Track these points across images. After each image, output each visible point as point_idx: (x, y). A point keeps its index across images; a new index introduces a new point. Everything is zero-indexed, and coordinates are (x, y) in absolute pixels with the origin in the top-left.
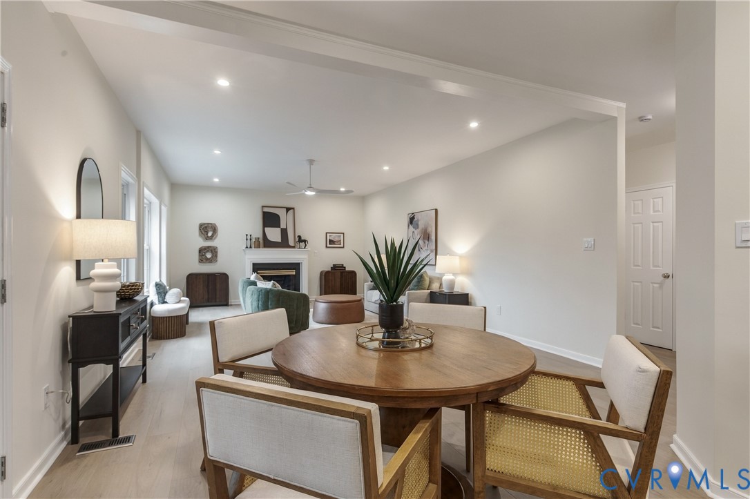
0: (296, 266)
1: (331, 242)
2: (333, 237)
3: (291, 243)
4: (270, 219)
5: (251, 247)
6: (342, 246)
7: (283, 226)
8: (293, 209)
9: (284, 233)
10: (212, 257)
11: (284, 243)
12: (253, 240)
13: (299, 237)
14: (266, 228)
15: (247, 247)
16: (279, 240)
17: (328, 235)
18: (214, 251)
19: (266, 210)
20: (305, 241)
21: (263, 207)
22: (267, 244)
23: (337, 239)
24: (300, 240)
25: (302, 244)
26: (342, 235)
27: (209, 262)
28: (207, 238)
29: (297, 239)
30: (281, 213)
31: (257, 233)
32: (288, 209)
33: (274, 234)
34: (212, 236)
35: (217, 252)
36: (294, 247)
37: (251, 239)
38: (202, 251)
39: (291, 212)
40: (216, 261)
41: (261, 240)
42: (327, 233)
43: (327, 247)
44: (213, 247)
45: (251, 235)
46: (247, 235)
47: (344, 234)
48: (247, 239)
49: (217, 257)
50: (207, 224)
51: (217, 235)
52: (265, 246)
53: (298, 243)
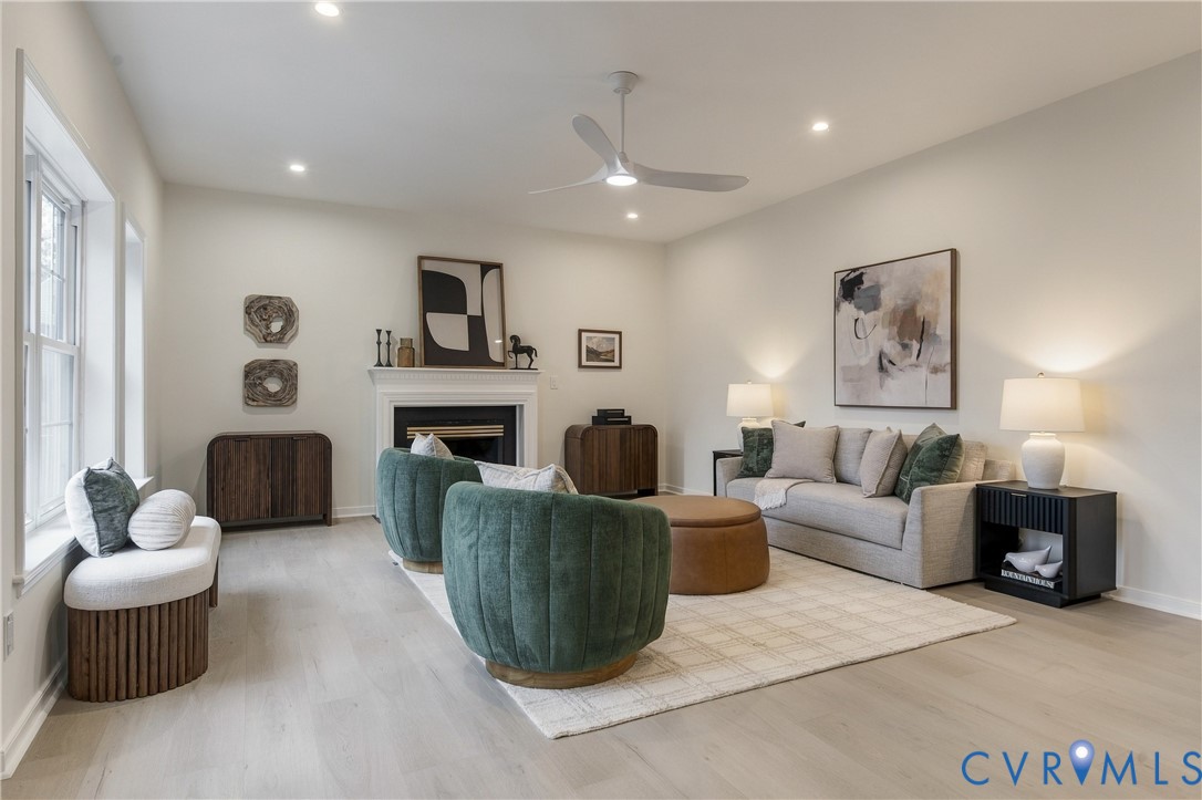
0: (507, 416)
1: (592, 354)
2: (597, 343)
3: (496, 354)
4: (439, 291)
5: (389, 365)
6: (616, 363)
7: (473, 310)
8: (499, 266)
9: (477, 327)
10: (283, 390)
11: (476, 355)
12: (396, 345)
13: (515, 339)
14: (429, 316)
15: (379, 364)
16: (465, 346)
17: (584, 335)
18: (287, 373)
19: (429, 266)
20: (529, 351)
21: (421, 258)
22: (435, 356)
23: (604, 348)
24: (520, 348)
25: (524, 359)
26: (617, 337)
27: (276, 406)
28: (267, 339)
29: (510, 345)
30: (469, 277)
31: (407, 328)
32: (486, 268)
33: (451, 332)
34: (283, 331)
35: (295, 377)
36: (502, 365)
37: (389, 344)
38: (254, 374)
39: (492, 275)
40: (295, 402)
41: (418, 347)
42: (580, 331)
43: (580, 366)
44: (286, 362)
45: (389, 333)
46: (379, 331)
47: (620, 333)
48: (379, 343)
49: (296, 389)
50: (270, 298)
51: (297, 330)
52: (427, 362)
53: (513, 354)
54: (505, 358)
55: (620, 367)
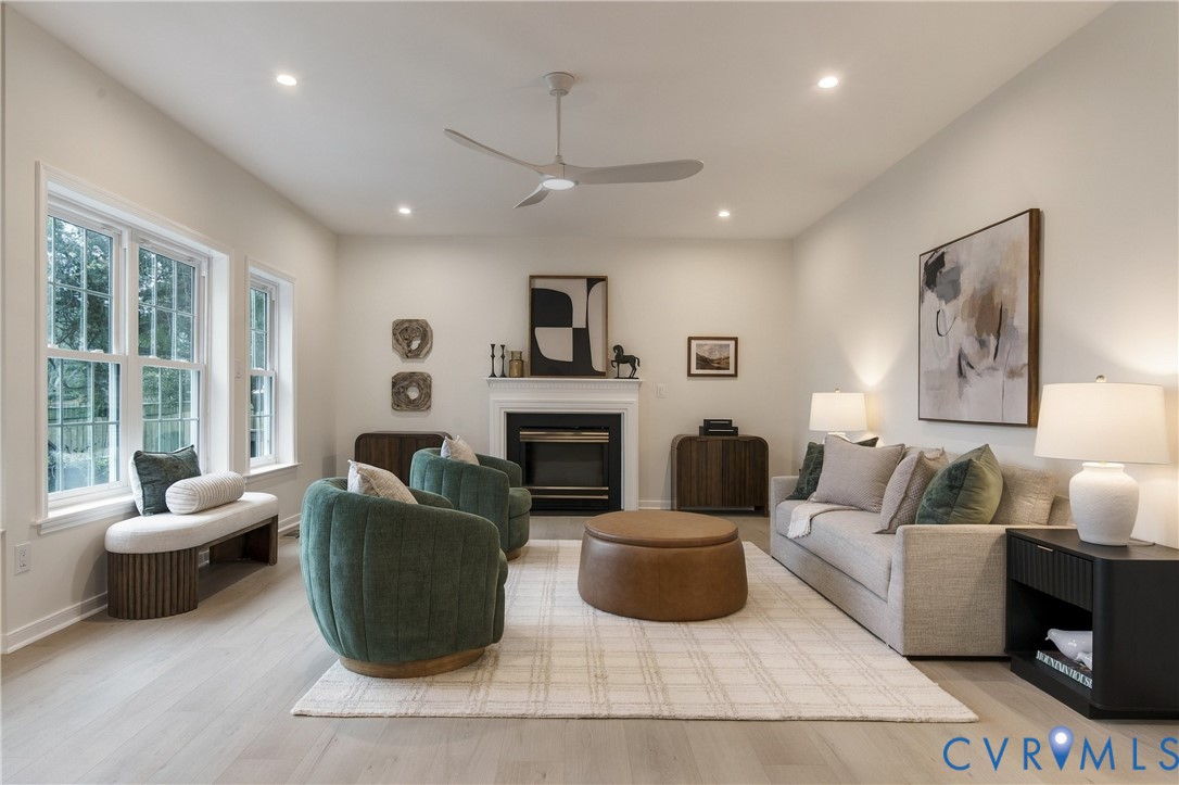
0: (612, 422)
1: (704, 362)
2: (706, 348)
3: (598, 363)
4: (548, 307)
5: (503, 376)
6: (731, 371)
7: (578, 322)
8: (603, 279)
9: (581, 339)
10: (420, 397)
11: (580, 366)
12: (507, 359)
13: (618, 348)
14: (538, 331)
15: (493, 375)
16: (568, 356)
17: (694, 343)
18: (424, 382)
19: (540, 284)
20: (632, 361)
21: (532, 277)
22: (539, 366)
23: (716, 356)
24: (623, 358)
25: (626, 369)
26: (732, 343)
27: (414, 410)
28: (410, 354)
29: (612, 356)
30: (576, 292)
31: (518, 341)
32: (592, 282)
33: (557, 344)
34: (420, 347)
35: (430, 386)
36: (602, 375)
37: (503, 357)
38: (400, 384)
39: (598, 288)
40: (429, 407)
41: (526, 357)
42: (690, 339)
43: (690, 374)
44: (421, 374)
45: (503, 347)
46: (493, 346)
47: (736, 339)
48: (493, 356)
49: (430, 397)
50: (410, 321)
51: (431, 347)
52: (534, 373)
53: (615, 364)
54: (607, 368)
55: (735, 375)
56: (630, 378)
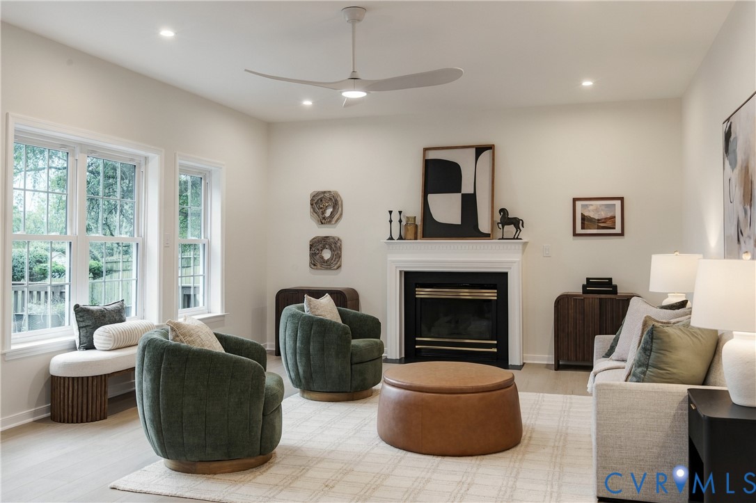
0: (498, 281)
1: (589, 221)
2: (594, 211)
3: (484, 225)
4: (439, 175)
5: (401, 238)
6: (618, 230)
7: (467, 188)
8: (490, 147)
9: (469, 204)
10: (331, 258)
11: (468, 228)
12: (404, 223)
13: (503, 211)
14: (430, 197)
15: (391, 238)
16: (456, 219)
17: (578, 204)
18: (333, 245)
19: (432, 155)
20: (517, 223)
21: (426, 150)
22: (430, 228)
23: (602, 213)
25: (510, 229)
26: (618, 203)
27: (327, 269)
28: (324, 221)
29: (498, 217)
30: (465, 161)
31: (415, 210)
32: (480, 150)
33: (447, 208)
34: (332, 216)
35: (340, 249)
37: (400, 221)
38: (317, 245)
39: (486, 155)
40: (339, 267)
41: (419, 222)
42: (575, 200)
43: (575, 234)
44: (334, 238)
45: (400, 212)
46: (391, 212)
47: (622, 199)
48: (391, 221)
49: (340, 257)
50: (324, 192)
51: (341, 214)
52: (426, 235)
53: (500, 225)
54: (493, 229)
55: (622, 234)
56: (514, 239)
